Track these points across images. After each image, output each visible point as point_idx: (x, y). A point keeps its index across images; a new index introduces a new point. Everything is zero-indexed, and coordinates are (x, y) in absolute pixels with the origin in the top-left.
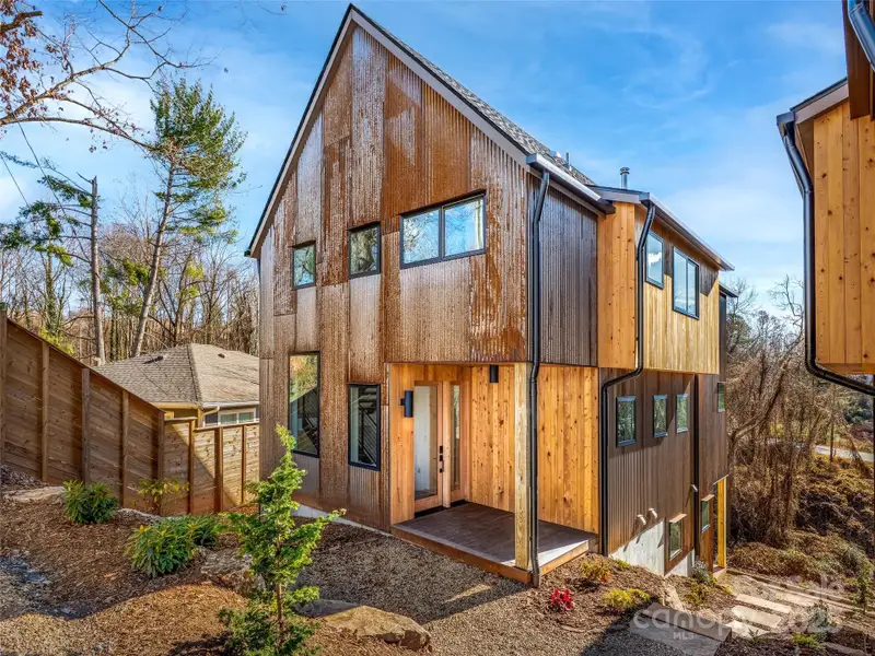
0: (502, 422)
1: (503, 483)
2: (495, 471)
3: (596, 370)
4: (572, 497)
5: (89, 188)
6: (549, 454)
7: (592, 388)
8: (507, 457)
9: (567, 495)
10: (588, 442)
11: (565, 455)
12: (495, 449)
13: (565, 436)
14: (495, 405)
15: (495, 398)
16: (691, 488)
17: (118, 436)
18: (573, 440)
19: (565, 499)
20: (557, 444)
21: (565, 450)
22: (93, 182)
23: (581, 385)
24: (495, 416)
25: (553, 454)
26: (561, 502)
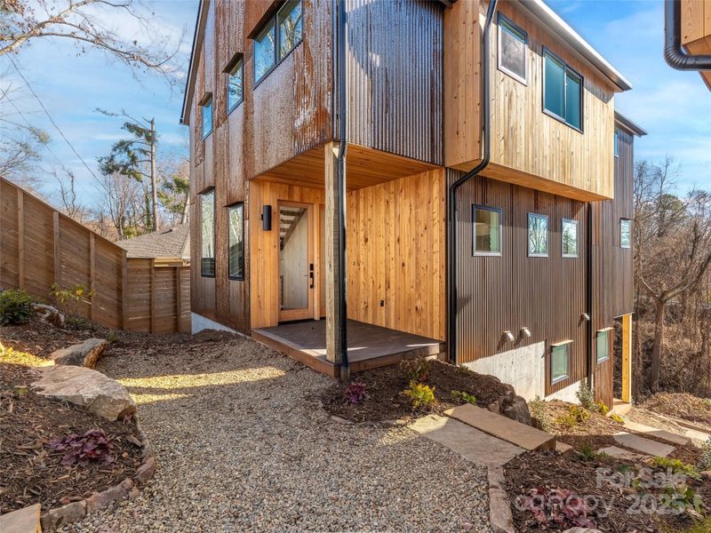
0: (366, 240)
1: (367, 297)
2: (362, 287)
3: (444, 171)
4: (423, 306)
5: (149, 127)
6: (403, 265)
7: (440, 191)
8: (370, 272)
9: (419, 304)
10: (436, 247)
11: (417, 263)
12: (362, 266)
13: (417, 244)
14: (362, 225)
15: (362, 218)
16: (582, 318)
17: (86, 266)
18: (424, 247)
19: (417, 308)
20: (410, 254)
21: (417, 259)
22: (152, 122)
23: (431, 190)
24: (362, 235)
25: (406, 264)
26: (414, 310)
